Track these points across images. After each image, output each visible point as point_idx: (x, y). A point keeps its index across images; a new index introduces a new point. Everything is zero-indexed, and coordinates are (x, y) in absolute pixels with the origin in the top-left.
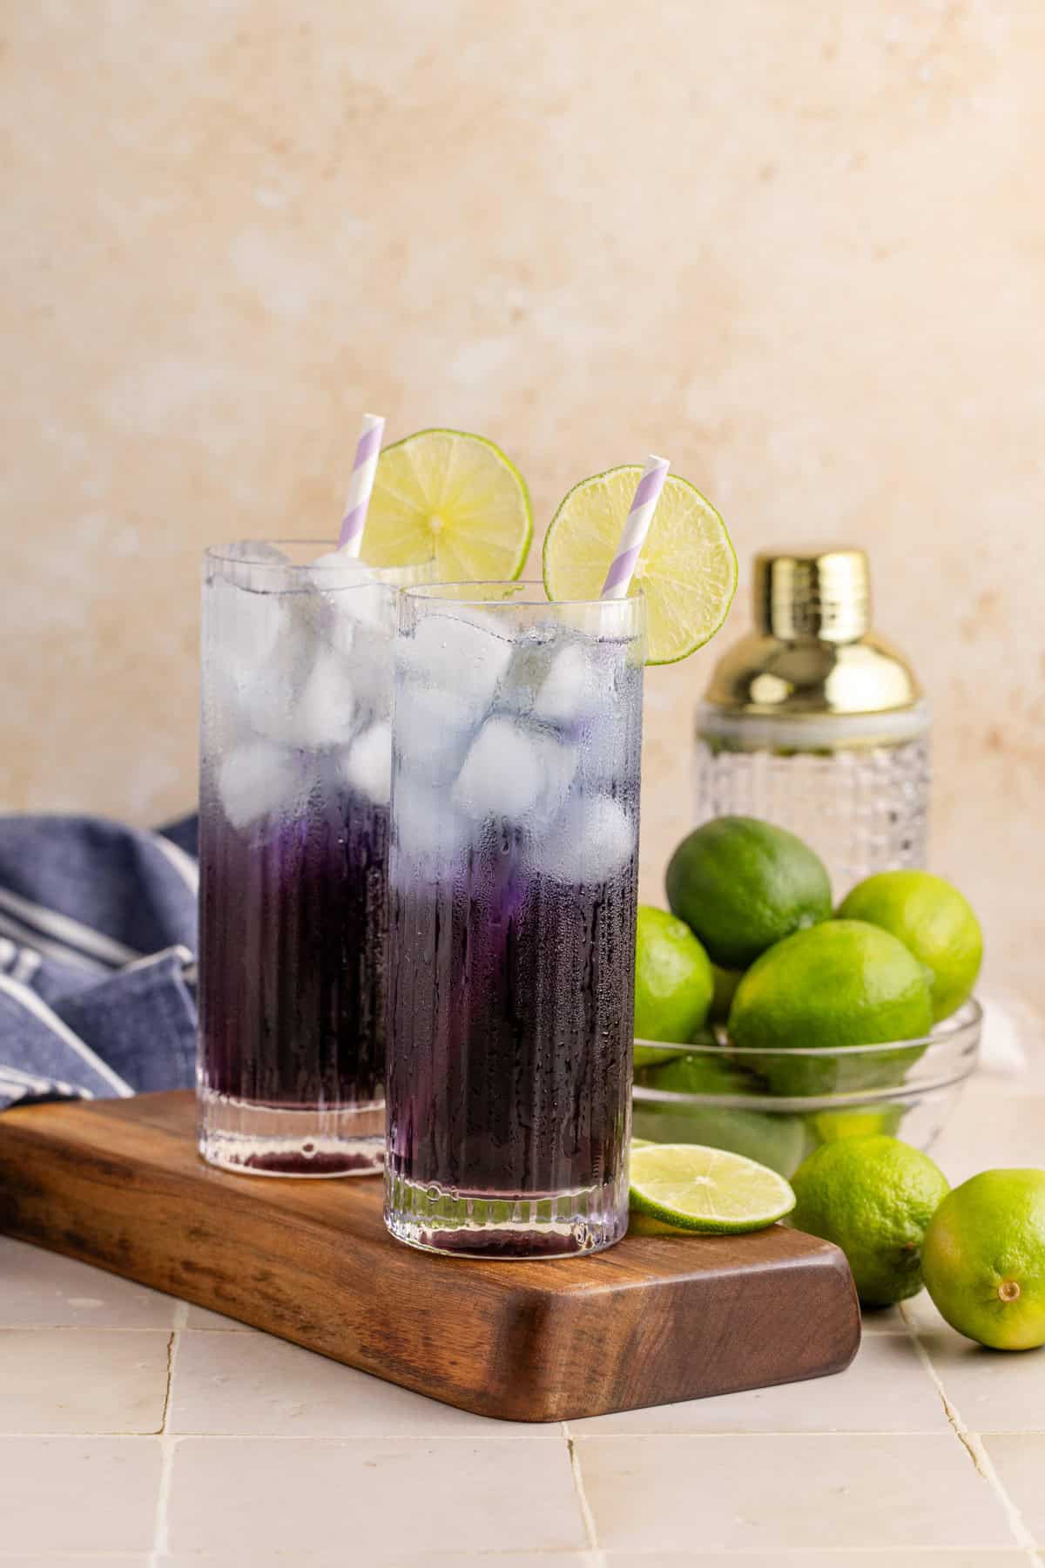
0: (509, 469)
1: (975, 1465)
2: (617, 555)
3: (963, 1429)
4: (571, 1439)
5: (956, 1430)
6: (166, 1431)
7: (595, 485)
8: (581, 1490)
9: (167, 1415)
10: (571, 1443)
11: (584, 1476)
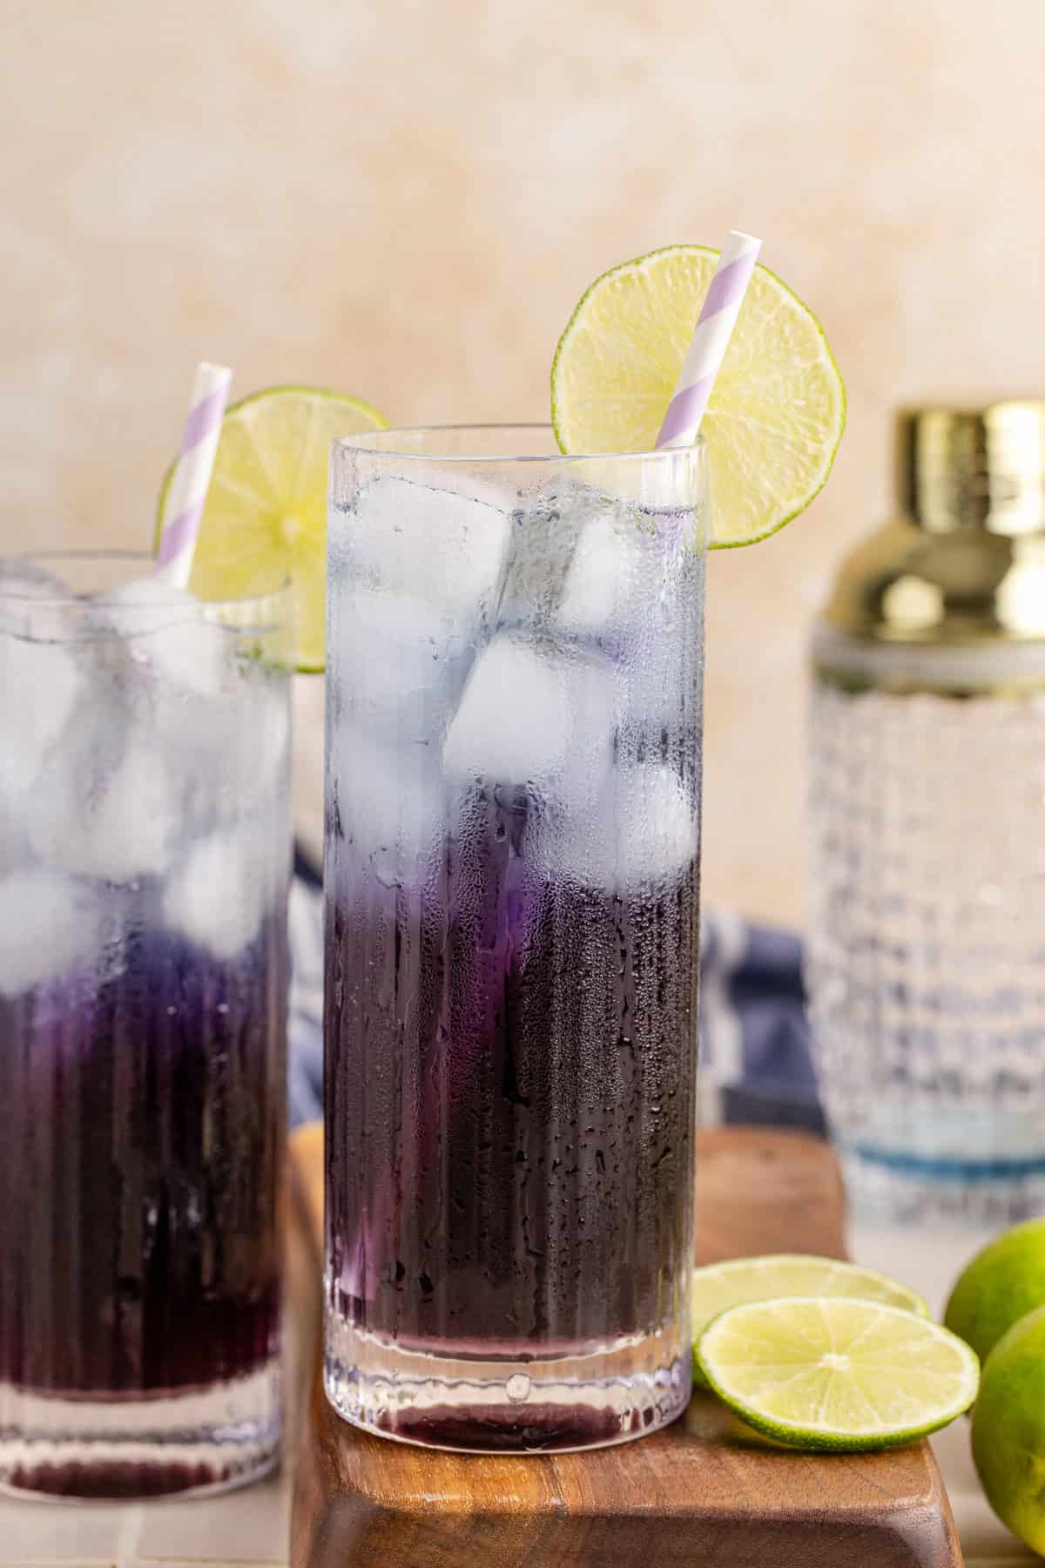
7: (628, 276)
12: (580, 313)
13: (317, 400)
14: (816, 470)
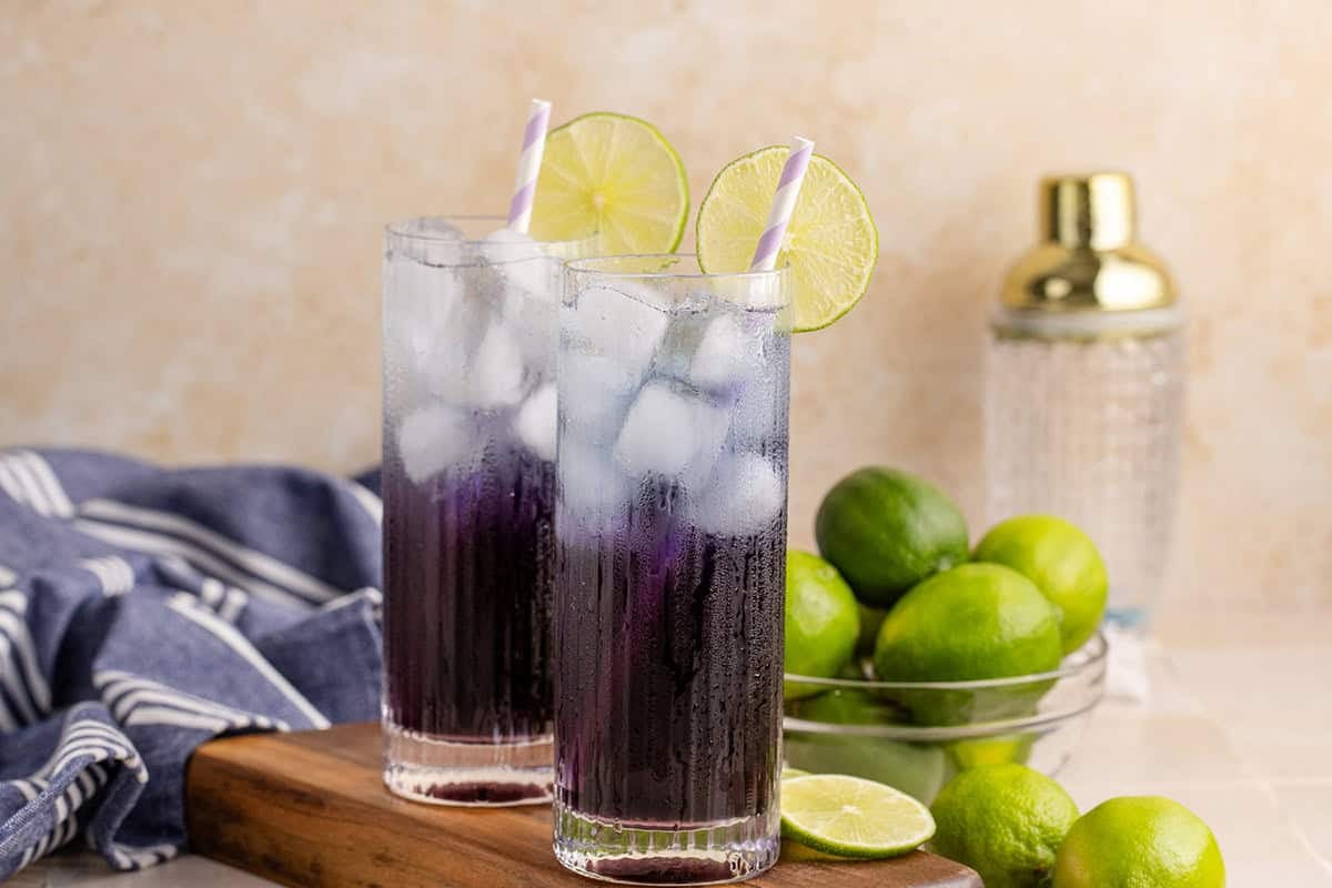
0: (667, 149)
2: (765, 231)
7: (745, 165)
12: (714, 188)
13: (617, 121)
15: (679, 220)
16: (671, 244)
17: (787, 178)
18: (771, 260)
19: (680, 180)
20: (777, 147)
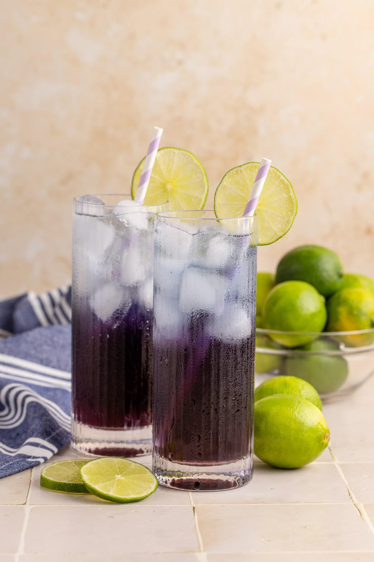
0: (199, 164)
1: (361, 517)
2: (249, 201)
3: (356, 501)
4: (194, 506)
5: (353, 502)
6: (27, 503)
7: (237, 171)
8: (197, 527)
9: (28, 497)
10: (194, 508)
11: (198, 522)
12: (223, 180)
13: (177, 151)
14: (288, 225)
15: (204, 196)
16: (201, 206)
17: (259, 177)
18: (252, 213)
19: (205, 178)
20: (253, 163)
